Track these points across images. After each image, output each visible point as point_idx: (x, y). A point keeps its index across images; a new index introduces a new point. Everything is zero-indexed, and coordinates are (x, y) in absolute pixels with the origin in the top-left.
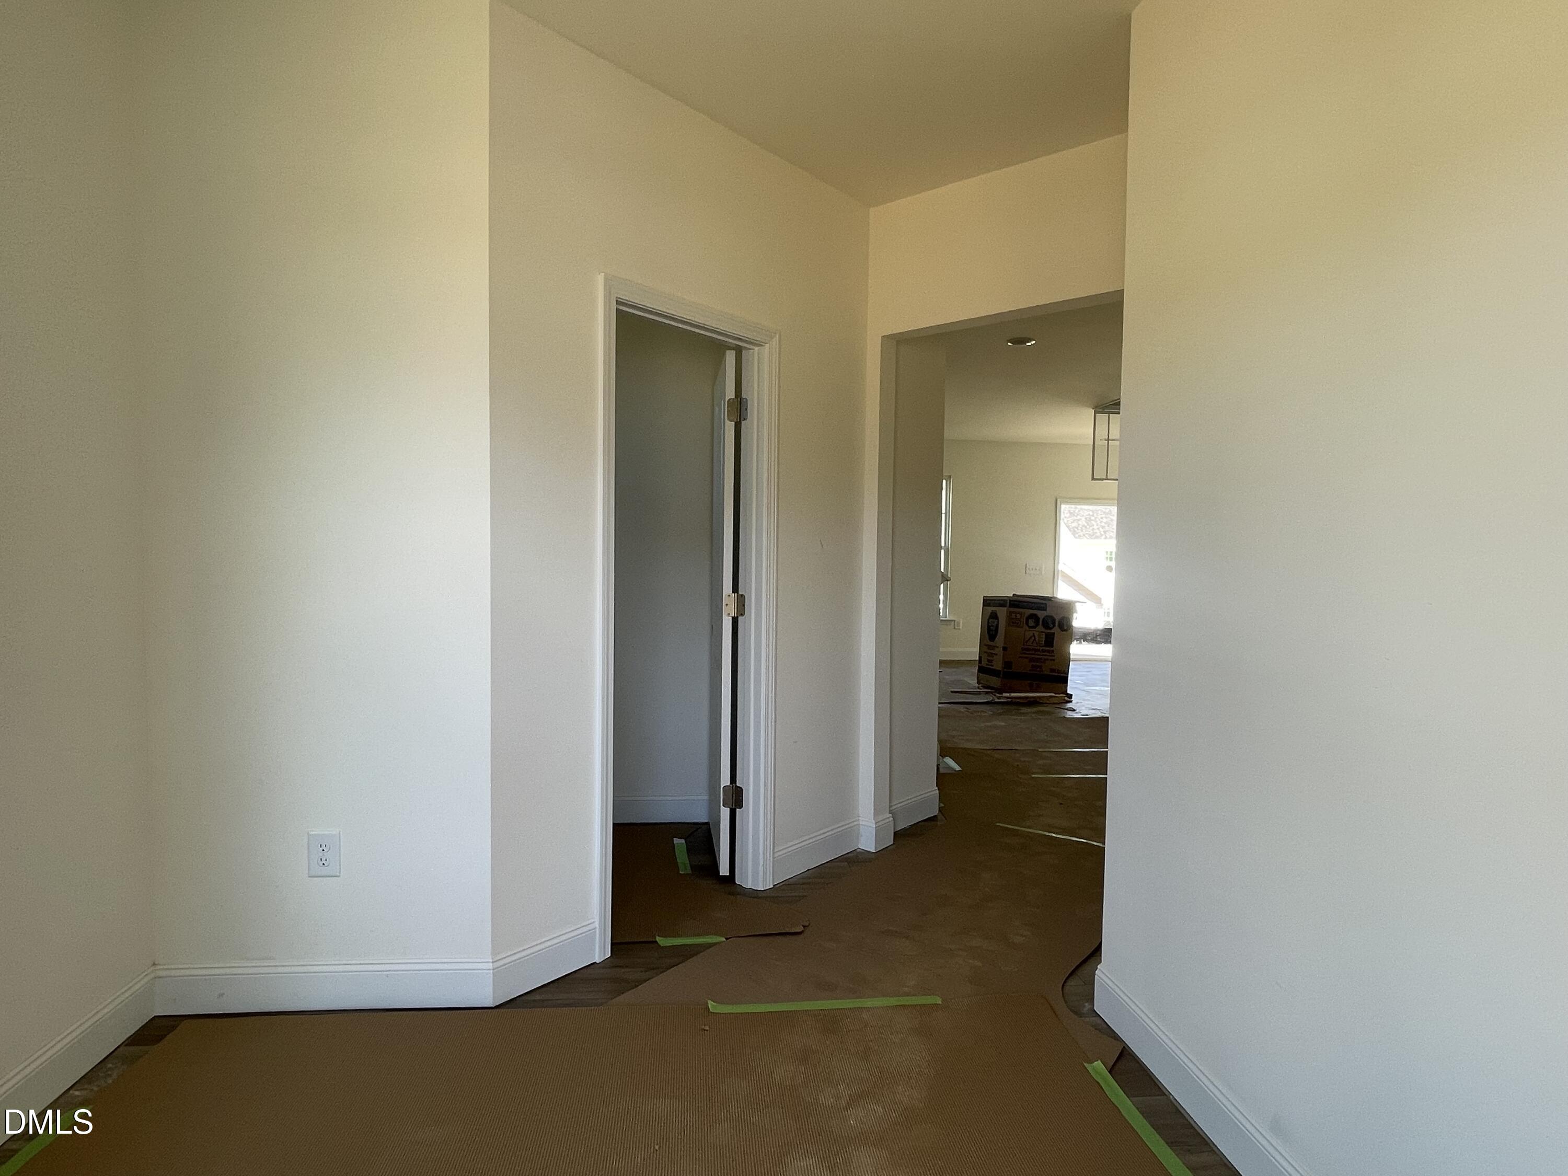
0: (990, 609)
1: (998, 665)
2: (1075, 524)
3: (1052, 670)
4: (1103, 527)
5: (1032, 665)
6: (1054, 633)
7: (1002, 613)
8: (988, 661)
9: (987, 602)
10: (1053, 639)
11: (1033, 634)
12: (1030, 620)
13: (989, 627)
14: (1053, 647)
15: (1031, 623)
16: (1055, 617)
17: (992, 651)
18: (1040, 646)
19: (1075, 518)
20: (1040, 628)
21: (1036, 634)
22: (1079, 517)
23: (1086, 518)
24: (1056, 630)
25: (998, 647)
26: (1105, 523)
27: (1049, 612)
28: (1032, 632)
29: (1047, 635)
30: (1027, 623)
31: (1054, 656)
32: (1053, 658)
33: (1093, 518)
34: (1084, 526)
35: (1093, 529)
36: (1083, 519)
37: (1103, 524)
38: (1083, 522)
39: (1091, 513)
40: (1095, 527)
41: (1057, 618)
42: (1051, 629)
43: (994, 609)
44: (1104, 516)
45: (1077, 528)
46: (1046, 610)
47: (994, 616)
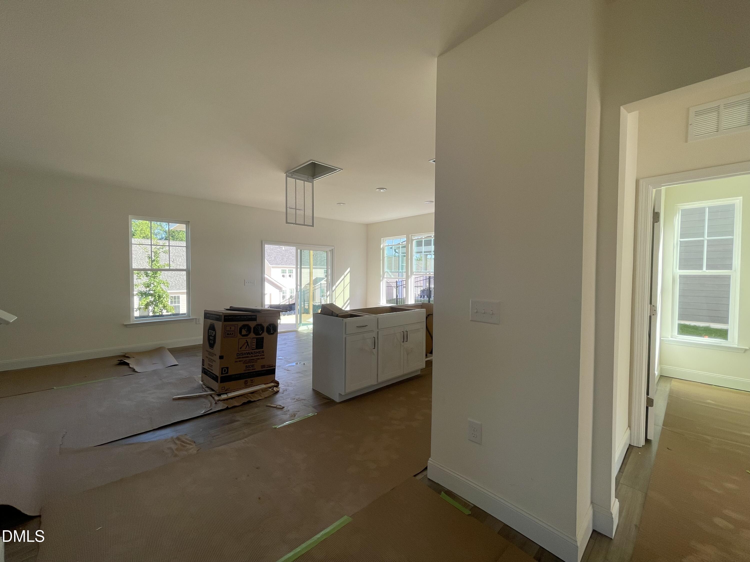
0: (210, 321)
1: (217, 372)
2: (270, 259)
3: (263, 366)
4: (280, 261)
5: (246, 366)
6: (263, 338)
7: (219, 325)
8: (209, 365)
9: (207, 315)
10: (263, 342)
11: (246, 341)
12: (243, 330)
13: (209, 336)
14: (263, 348)
15: (244, 332)
16: (263, 324)
17: (212, 358)
18: (252, 349)
19: (270, 257)
20: (252, 335)
21: (249, 341)
22: (271, 257)
23: (274, 257)
24: (265, 335)
25: (216, 355)
26: (281, 259)
27: (259, 321)
28: (246, 339)
29: (257, 339)
30: (240, 332)
31: (264, 355)
32: (263, 357)
33: (277, 257)
34: (273, 260)
35: (277, 261)
36: (273, 257)
37: (281, 260)
38: (273, 258)
39: (276, 255)
40: (278, 260)
41: (265, 325)
42: (260, 334)
43: (212, 321)
44: (281, 256)
45: (271, 261)
46: (256, 320)
47: (212, 328)
